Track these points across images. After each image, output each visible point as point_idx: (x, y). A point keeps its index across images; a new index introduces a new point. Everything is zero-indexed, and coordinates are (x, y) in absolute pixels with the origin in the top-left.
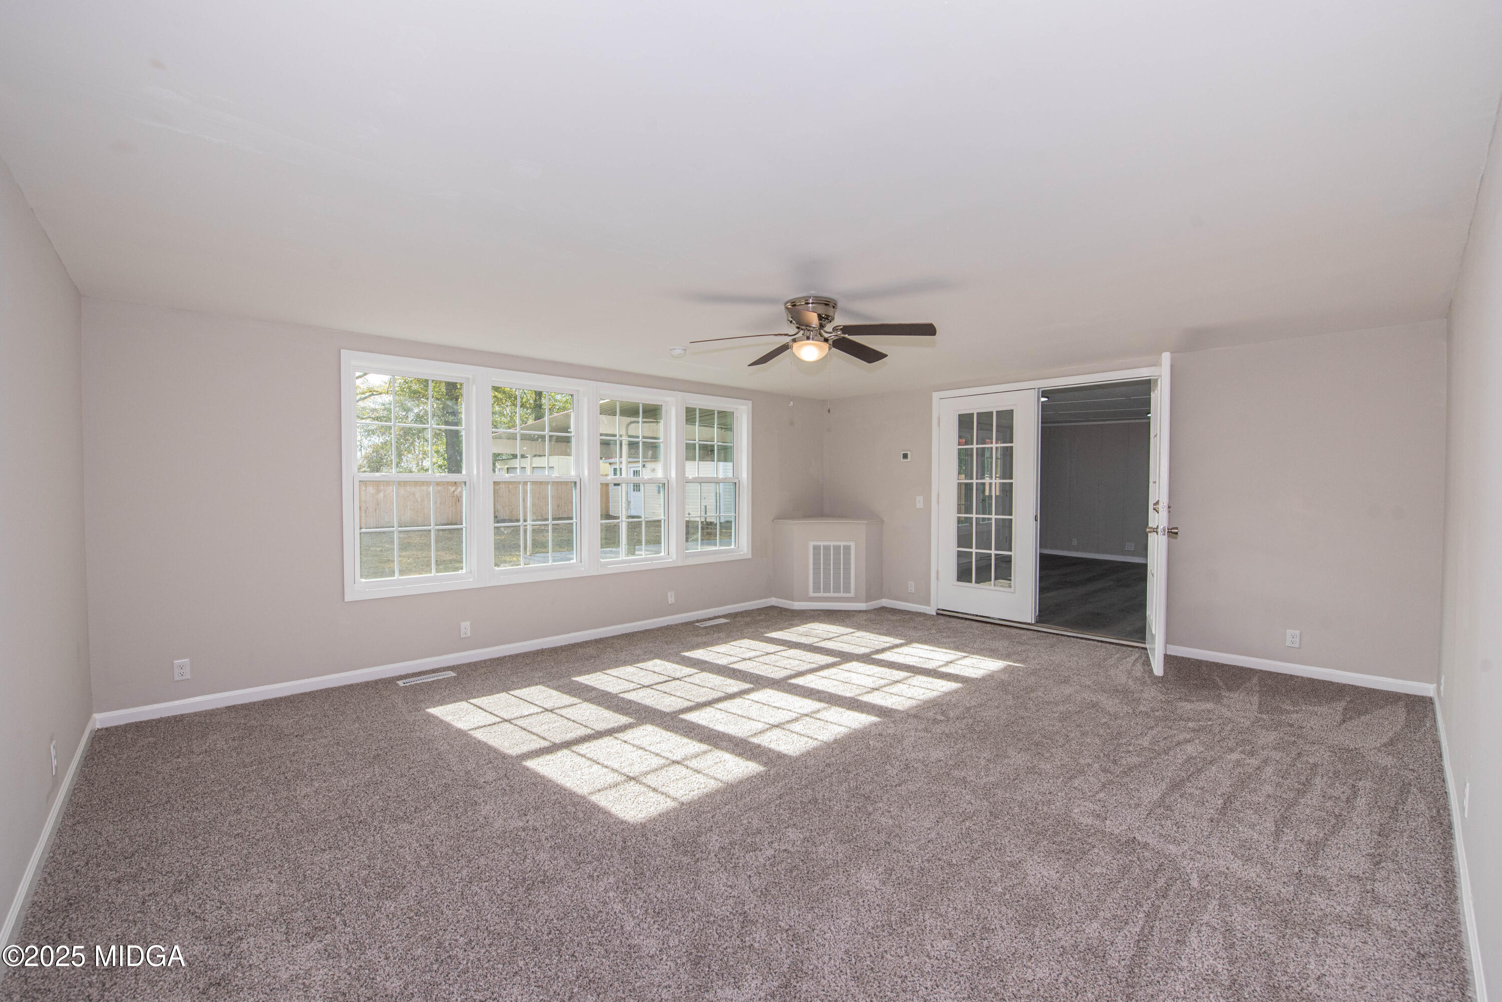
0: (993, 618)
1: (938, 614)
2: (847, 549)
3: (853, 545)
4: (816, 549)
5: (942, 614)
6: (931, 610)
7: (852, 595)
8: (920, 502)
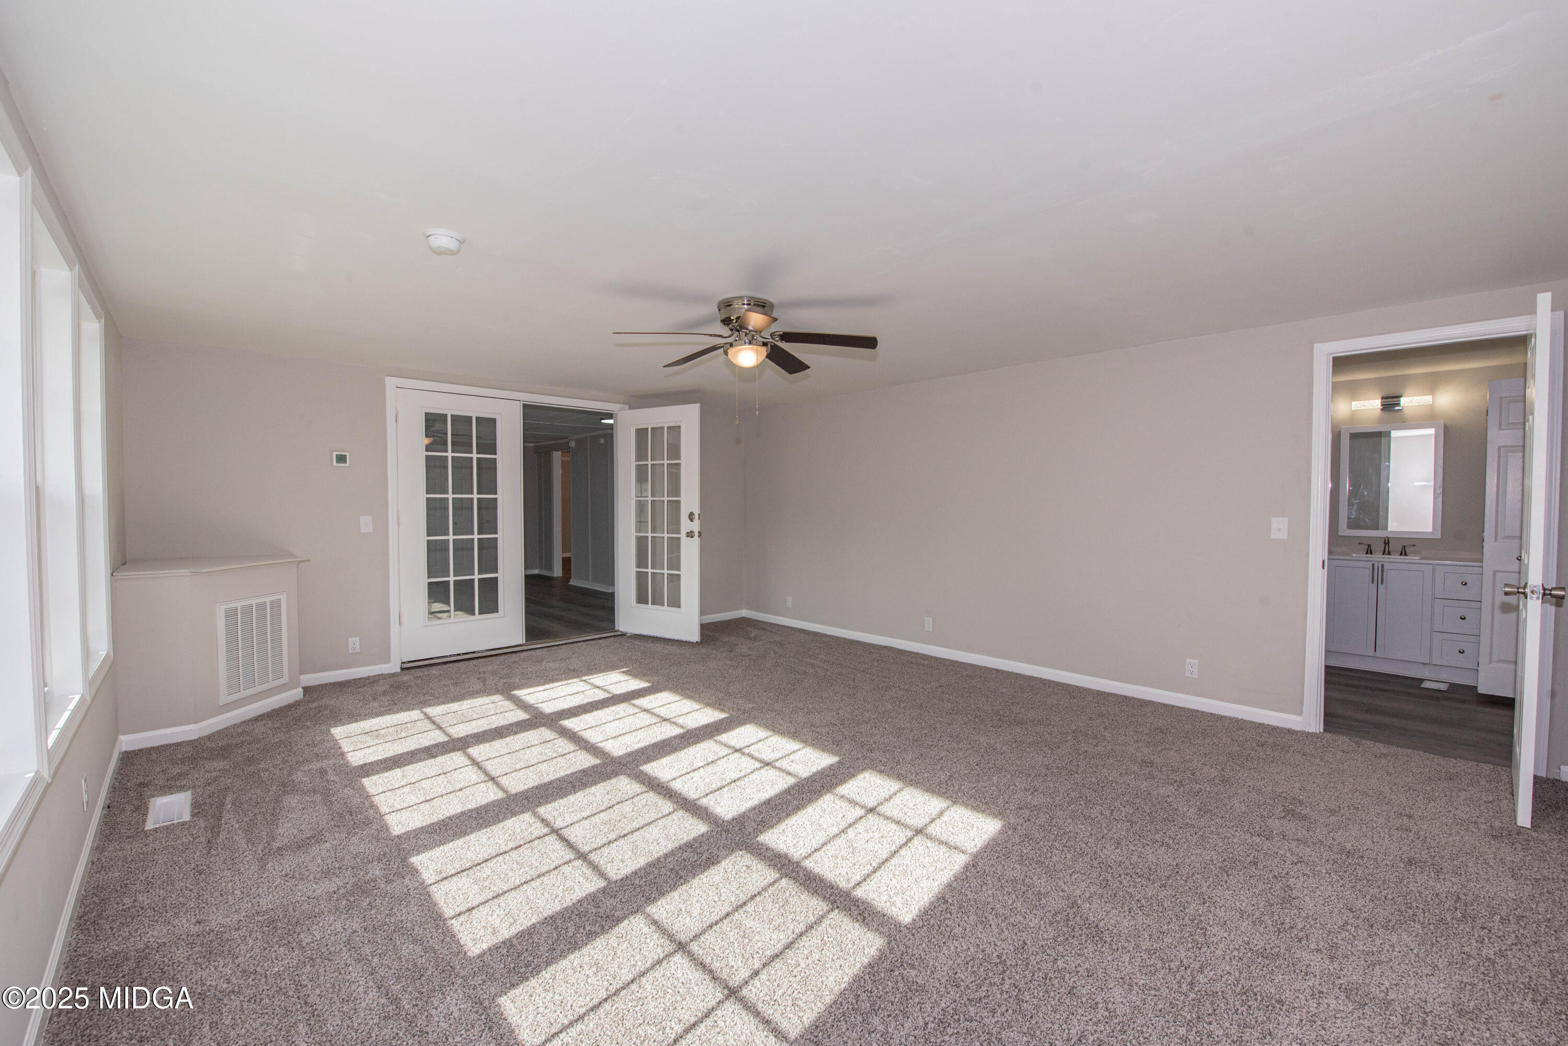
0: (479, 652)
1: (402, 669)
2: (276, 605)
3: (283, 598)
4: (231, 615)
5: (408, 667)
6: (393, 667)
7: (285, 679)
8: (366, 524)
